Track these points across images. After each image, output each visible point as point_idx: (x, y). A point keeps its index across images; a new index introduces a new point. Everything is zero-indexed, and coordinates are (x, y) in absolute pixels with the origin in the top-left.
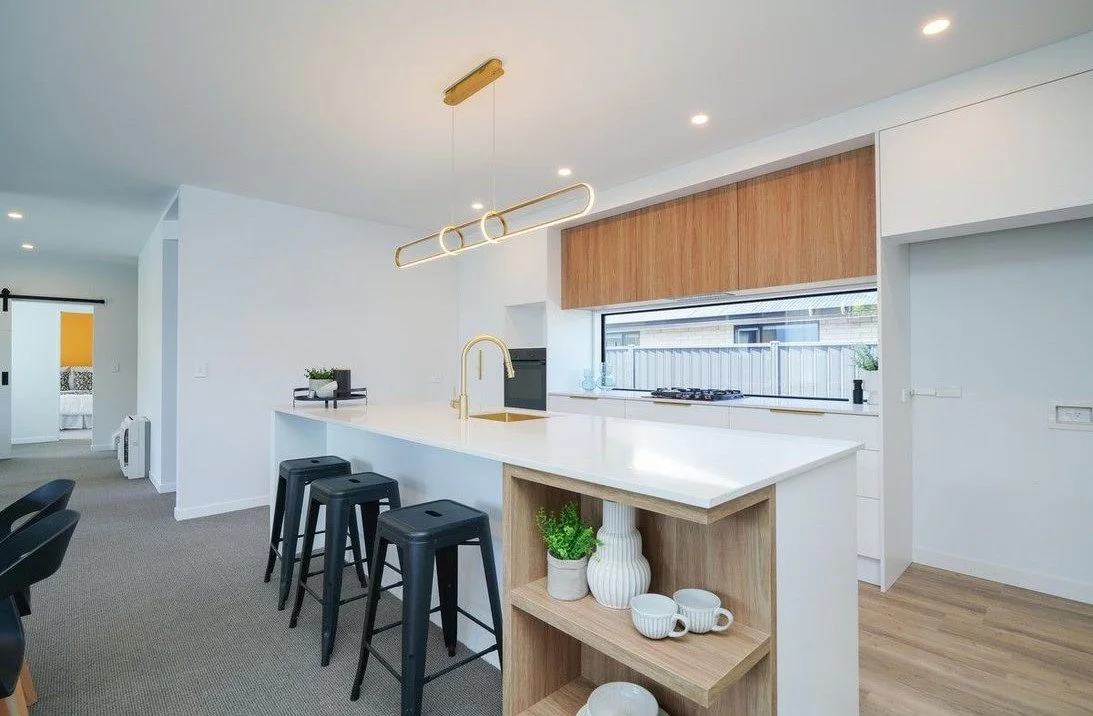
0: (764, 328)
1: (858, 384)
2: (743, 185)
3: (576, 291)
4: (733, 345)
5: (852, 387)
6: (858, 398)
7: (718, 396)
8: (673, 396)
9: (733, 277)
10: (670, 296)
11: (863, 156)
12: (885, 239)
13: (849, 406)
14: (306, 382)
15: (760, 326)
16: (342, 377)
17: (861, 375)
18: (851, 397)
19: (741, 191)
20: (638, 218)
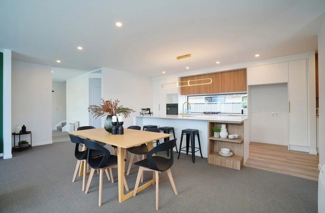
0: (212, 98)
1: (242, 110)
2: (222, 73)
3: (184, 91)
4: (204, 103)
5: (241, 111)
6: (242, 113)
7: (217, 113)
8: (208, 113)
9: (220, 90)
10: (207, 93)
11: (244, 70)
12: (248, 85)
13: (241, 114)
14: (141, 111)
15: (211, 98)
16: (149, 109)
17: (243, 109)
18: (241, 113)
19: (222, 74)
20: (200, 77)
